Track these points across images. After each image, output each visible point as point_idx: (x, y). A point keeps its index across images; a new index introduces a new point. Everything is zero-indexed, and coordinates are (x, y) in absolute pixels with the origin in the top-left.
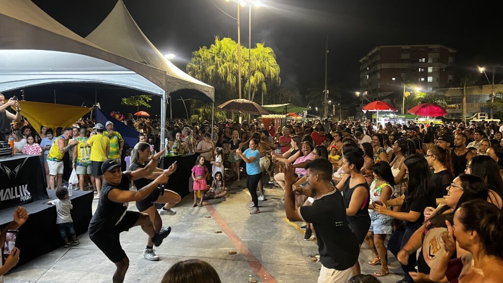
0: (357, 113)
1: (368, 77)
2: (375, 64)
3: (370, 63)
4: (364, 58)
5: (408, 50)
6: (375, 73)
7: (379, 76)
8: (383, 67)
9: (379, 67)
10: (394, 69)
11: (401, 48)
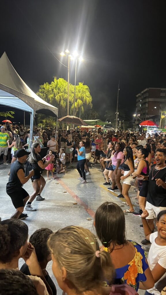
0: (134, 127)
1: (141, 105)
2: (145, 98)
3: (142, 98)
4: (139, 94)
5: (164, 91)
6: (145, 103)
7: (147, 105)
8: (149, 100)
9: (147, 100)
10: (155, 102)
11: (160, 89)
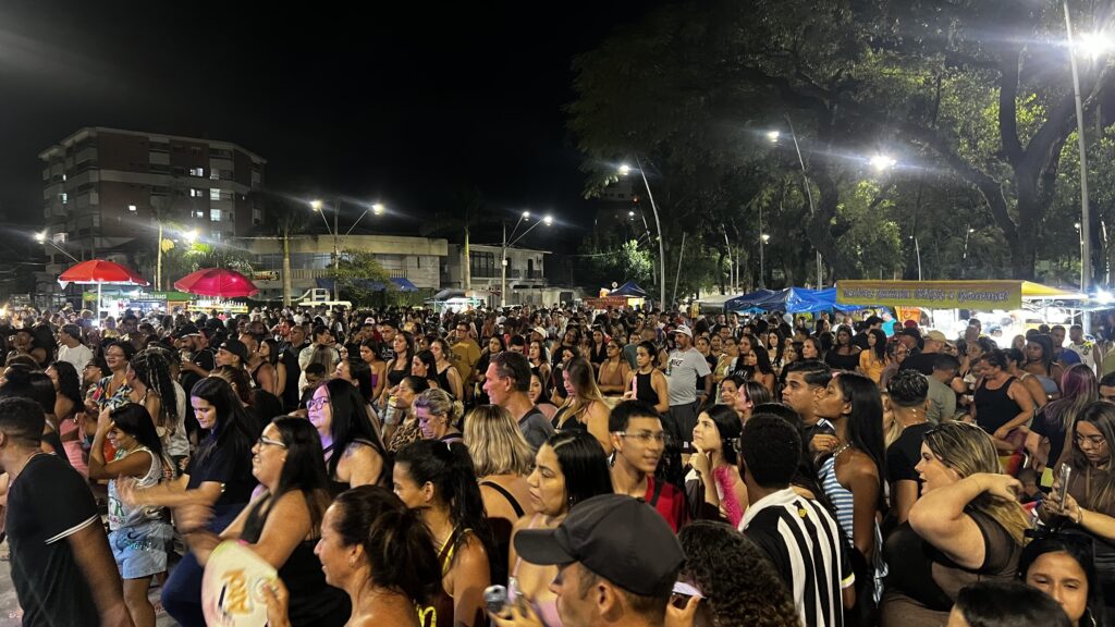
0: (40, 287)
1: (65, 197)
2: (82, 168)
3: (70, 164)
4: (54, 151)
5: (164, 145)
6: (86, 188)
7: (94, 198)
8: (103, 179)
9: (94, 177)
10: (132, 186)
11: (148, 138)
